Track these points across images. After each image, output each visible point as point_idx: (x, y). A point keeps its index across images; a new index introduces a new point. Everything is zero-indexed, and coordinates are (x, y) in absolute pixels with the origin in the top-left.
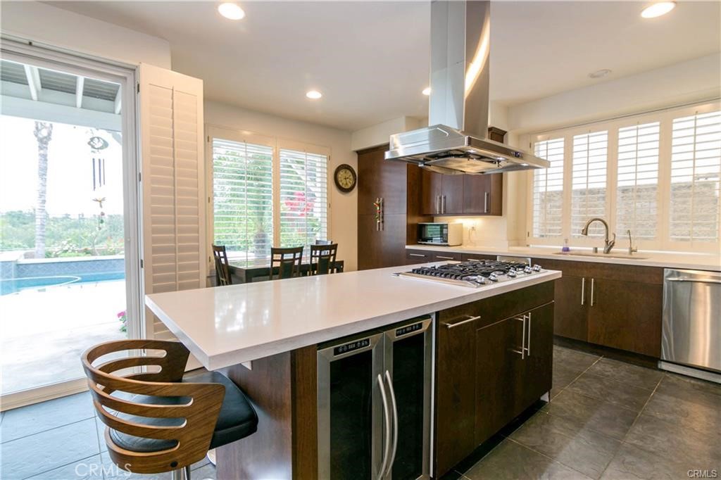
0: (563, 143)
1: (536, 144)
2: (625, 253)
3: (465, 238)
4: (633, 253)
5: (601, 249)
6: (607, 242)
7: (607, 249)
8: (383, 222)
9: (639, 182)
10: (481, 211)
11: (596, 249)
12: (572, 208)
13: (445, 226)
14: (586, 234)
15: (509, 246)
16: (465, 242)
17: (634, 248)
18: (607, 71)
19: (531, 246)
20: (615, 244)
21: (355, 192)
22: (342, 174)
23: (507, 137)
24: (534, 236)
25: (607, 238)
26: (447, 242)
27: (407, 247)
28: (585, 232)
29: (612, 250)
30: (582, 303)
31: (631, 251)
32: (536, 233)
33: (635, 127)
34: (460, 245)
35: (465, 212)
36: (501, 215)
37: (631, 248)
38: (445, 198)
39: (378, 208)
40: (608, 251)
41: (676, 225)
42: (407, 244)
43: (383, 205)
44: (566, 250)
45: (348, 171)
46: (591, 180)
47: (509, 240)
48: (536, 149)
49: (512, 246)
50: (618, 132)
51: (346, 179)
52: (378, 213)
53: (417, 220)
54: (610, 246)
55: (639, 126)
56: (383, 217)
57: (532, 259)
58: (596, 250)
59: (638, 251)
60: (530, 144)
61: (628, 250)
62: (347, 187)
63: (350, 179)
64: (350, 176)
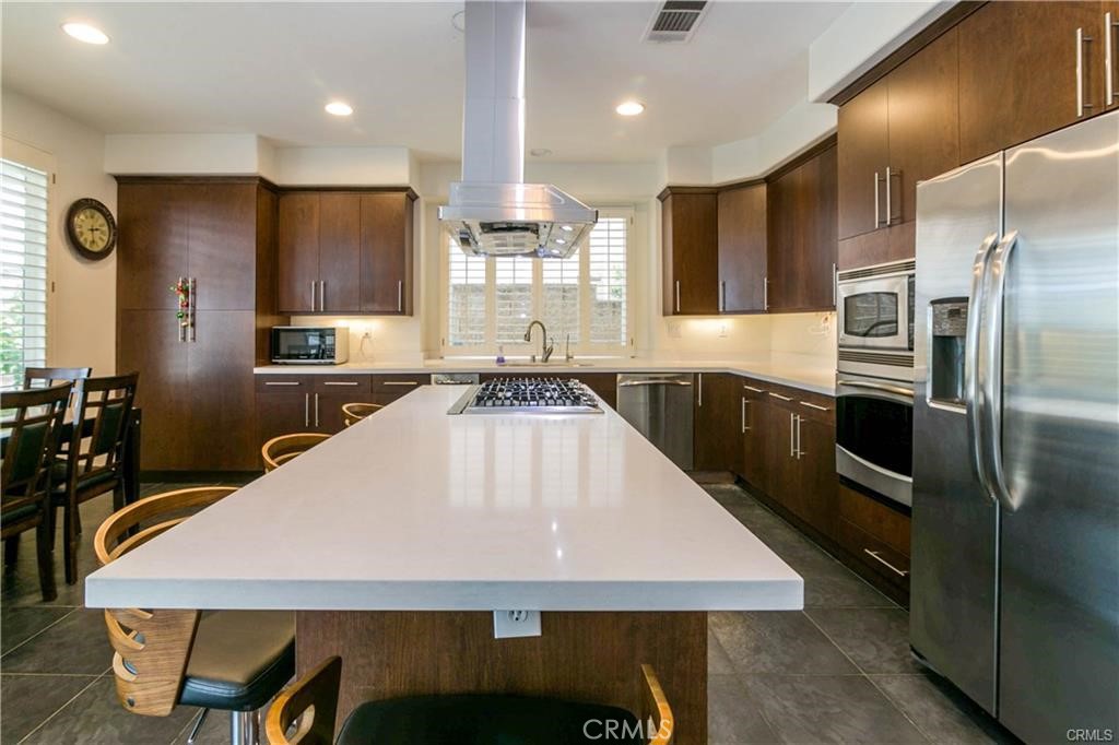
2: (561, 360)
3: (353, 351)
4: (569, 360)
5: (539, 358)
6: (545, 348)
7: (545, 356)
8: (193, 325)
9: (565, 281)
10: (392, 309)
11: (534, 357)
13: (328, 332)
14: (529, 340)
15: (425, 359)
16: (352, 358)
17: (570, 354)
18: (547, 151)
19: (446, 357)
20: (552, 350)
21: (111, 261)
22: (81, 220)
23: (419, 204)
24: (450, 345)
25: (545, 345)
26: (333, 357)
27: (257, 371)
29: (550, 357)
31: (568, 357)
34: (346, 362)
35: (363, 309)
36: (410, 314)
37: (568, 355)
38: (325, 285)
39: (182, 298)
40: (546, 360)
42: (257, 365)
43: (194, 293)
44: (501, 361)
45: (98, 215)
51: (94, 231)
52: (181, 308)
53: (270, 322)
54: (548, 352)
56: (193, 315)
58: (534, 359)
59: (575, 357)
61: (565, 357)
62: (96, 249)
63: (102, 232)
64: (101, 226)
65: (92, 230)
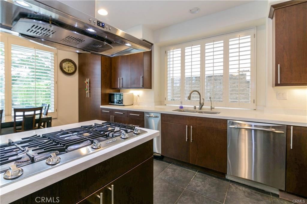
0: (180, 51)
1: (168, 51)
2: (209, 110)
4: (212, 109)
5: (198, 107)
6: (200, 103)
7: (200, 107)
8: (90, 92)
10: (139, 86)
12: (185, 85)
13: (122, 95)
14: (190, 99)
15: (155, 105)
16: (134, 103)
17: (213, 107)
19: (167, 105)
20: (204, 104)
21: (76, 76)
24: (168, 100)
25: (200, 101)
26: (122, 103)
27: (101, 107)
28: (189, 98)
29: (203, 107)
30: (186, 141)
31: (212, 108)
32: (169, 98)
33: (212, 43)
34: (132, 105)
35: (132, 87)
36: (151, 88)
37: (211, 107)
38: (122, 79)
39: (87, 84)
40: (201, 109)
41: (231, 94)
42: (101, 105)
44: (181, 108)
46: (193, 70)
47: (155, 102)
48: (168, 54)
49: (156, 105)
50: (205, 46)
52: (87, 87)
53: (109, 91)
54: (202, 105)
55: (215, 43)
57: (162, 114)
58: (195, 108)
59: (215, 108)
60: (166, 51)
63: (72, 68)
64: (72, 66)
65: (69, 67)
